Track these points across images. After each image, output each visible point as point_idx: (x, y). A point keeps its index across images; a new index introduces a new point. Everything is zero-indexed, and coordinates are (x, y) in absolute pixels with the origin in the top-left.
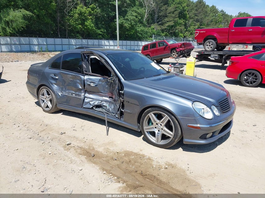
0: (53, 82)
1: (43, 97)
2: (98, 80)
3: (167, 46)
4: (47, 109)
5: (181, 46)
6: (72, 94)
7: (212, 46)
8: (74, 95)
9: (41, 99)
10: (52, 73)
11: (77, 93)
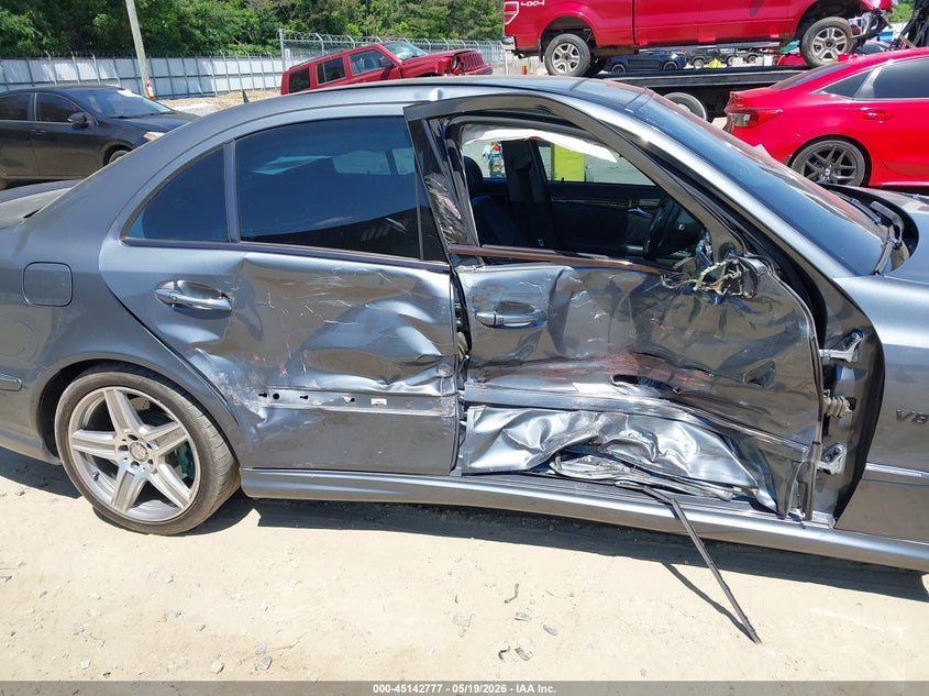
0: (194, 335)
1: (106, 437)
2: (544, 289)
3: (393, 67)
4: (149, 511)
5: (450, 63)
6: (362, 396)
7: (576, 59)
8: (384, 401)
9: (83, 454)
10: (175, 278)
11: (401, 386)
